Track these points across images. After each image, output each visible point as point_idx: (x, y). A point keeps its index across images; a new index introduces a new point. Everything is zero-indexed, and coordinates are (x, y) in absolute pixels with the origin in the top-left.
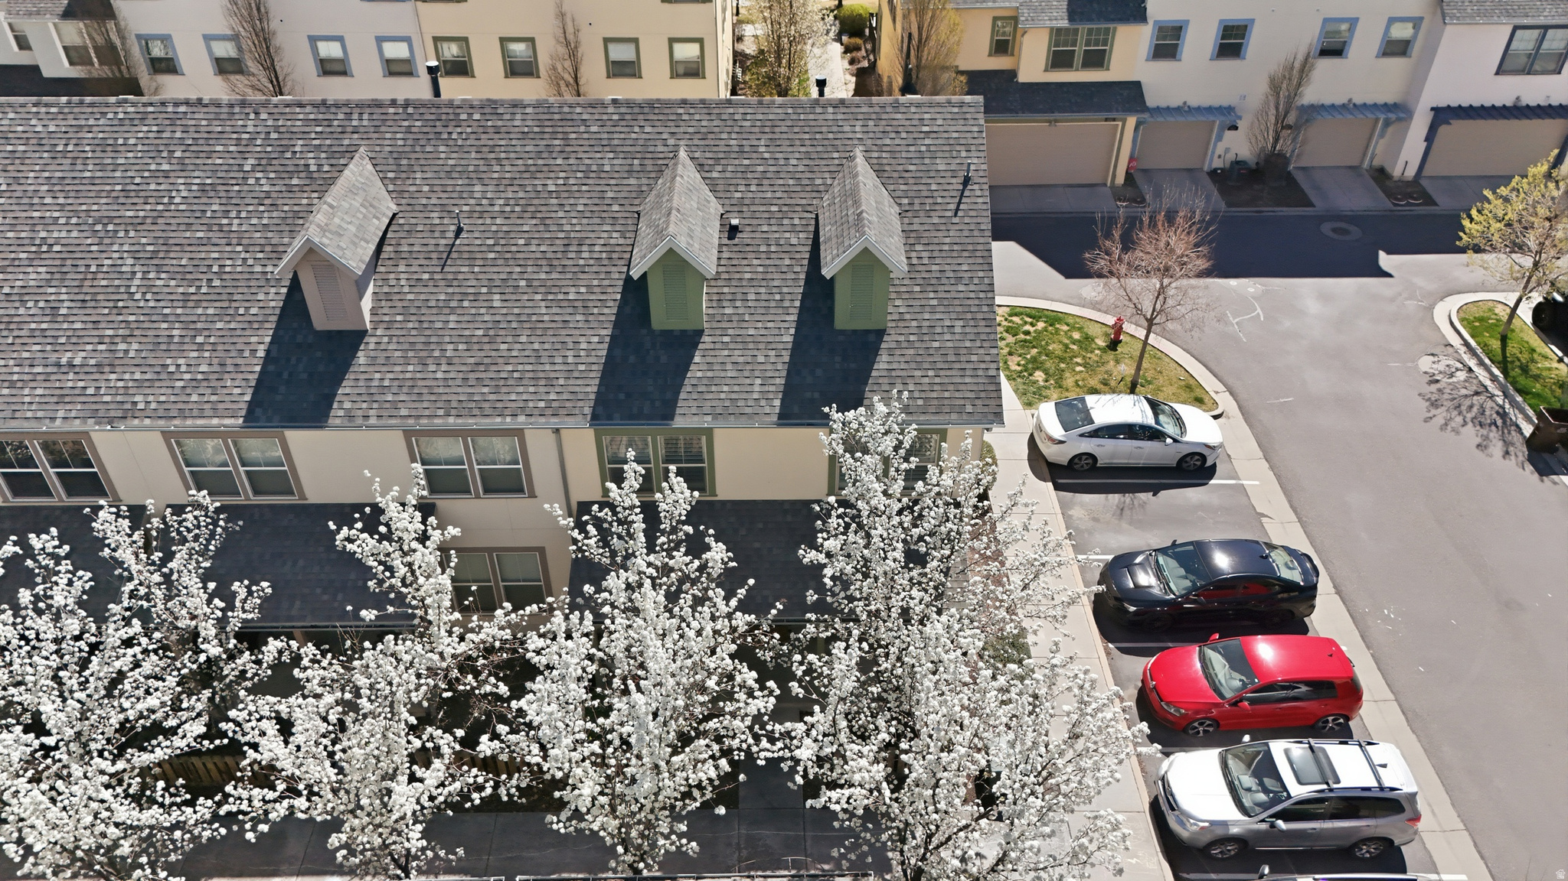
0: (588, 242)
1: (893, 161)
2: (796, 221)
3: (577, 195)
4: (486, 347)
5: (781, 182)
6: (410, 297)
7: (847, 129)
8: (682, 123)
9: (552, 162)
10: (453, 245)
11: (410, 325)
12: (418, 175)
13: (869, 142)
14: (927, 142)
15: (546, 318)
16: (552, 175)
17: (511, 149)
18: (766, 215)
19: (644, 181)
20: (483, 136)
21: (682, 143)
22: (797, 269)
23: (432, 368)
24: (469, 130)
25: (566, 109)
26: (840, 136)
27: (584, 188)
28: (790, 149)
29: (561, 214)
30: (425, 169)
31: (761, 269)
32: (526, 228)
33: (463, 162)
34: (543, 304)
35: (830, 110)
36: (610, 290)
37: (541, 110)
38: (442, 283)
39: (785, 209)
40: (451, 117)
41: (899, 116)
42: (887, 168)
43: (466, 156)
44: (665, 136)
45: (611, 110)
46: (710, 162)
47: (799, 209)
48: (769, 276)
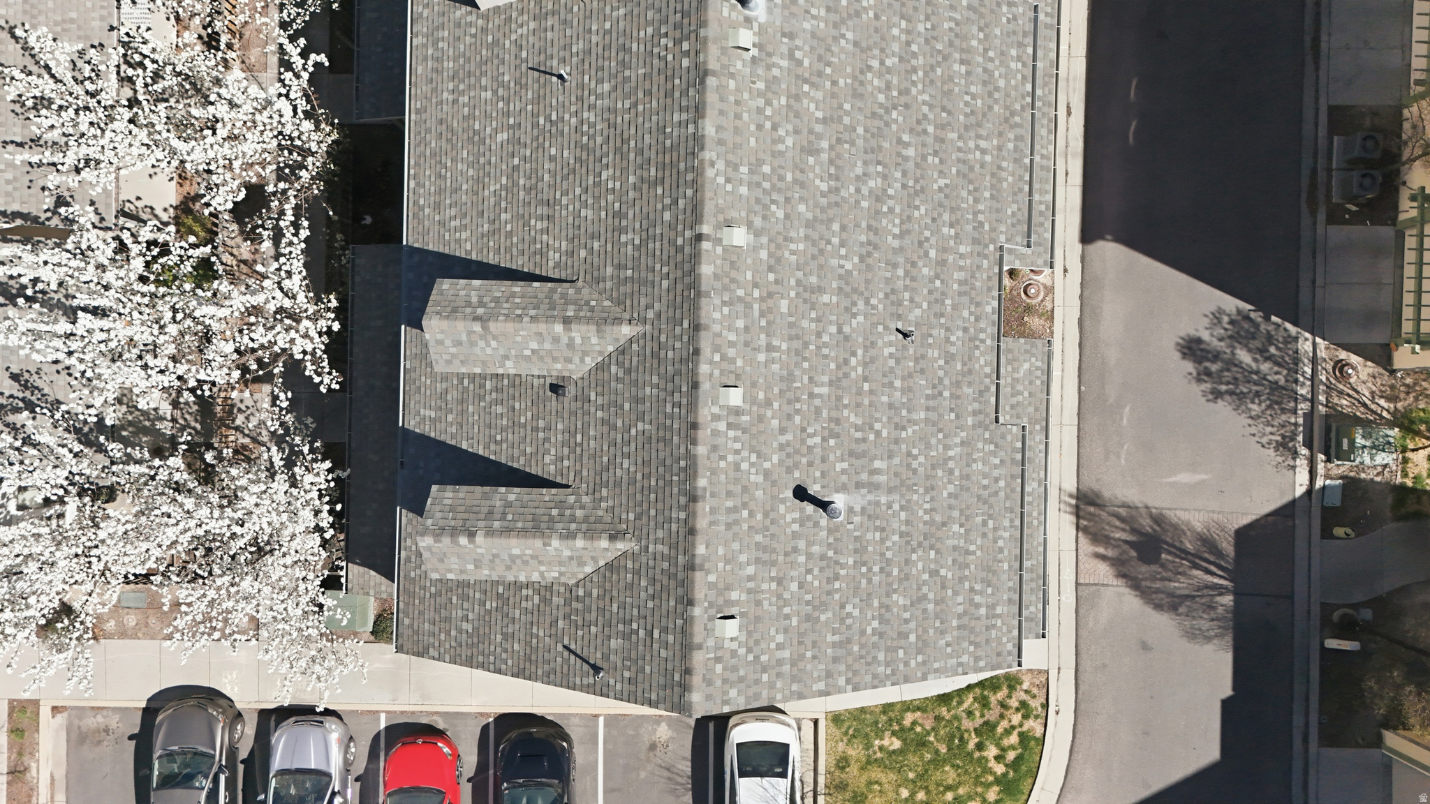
0: (551, 226)
1: (622, 584)
2: (566, 463)
3: (596, 206)
4: (465, 136)
5: (605, 448)
6: (507, 42)
7: (660, 534)
8: (671, 326)
9: (631, 169)
10: (552, 74)
11: (484, 52)
12: (622, 11)
13: (644, 560)
14: (642, 633)
15: (486, 192)
16: (618, 173)
17: (647, 116)
18: (572, 429)
19: (609, 284)
20: (662, 77)
21: (648, 327)
22: (522, 461)
23: (451, 86)
24: (670, 57)
25: (690, 177)
26: (652, 523)
27: (603, 214)
28: (639, 461)
29: (578, 191)
30: (629, 17)
31: (523, 420)
32: (566, 153)
33: (634, 60)
34: (498, 187)
35: (682, 515)
36: (508, 257)
37: (691, 143)
38: (518, 74)
39: (578, 450)
40: (685, 31)
41: (672, 603)
42: (615, 577)
43: (641, 62)
44: (657, 305)
45: (688, 234)
46: (627, 364)
47: (578, 467)
48: (516, 429)
